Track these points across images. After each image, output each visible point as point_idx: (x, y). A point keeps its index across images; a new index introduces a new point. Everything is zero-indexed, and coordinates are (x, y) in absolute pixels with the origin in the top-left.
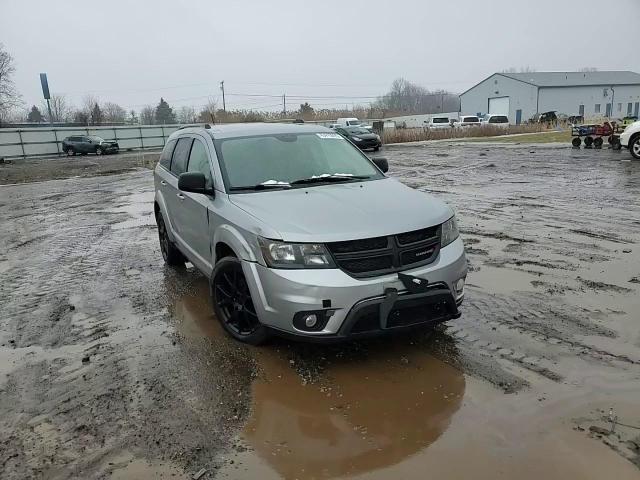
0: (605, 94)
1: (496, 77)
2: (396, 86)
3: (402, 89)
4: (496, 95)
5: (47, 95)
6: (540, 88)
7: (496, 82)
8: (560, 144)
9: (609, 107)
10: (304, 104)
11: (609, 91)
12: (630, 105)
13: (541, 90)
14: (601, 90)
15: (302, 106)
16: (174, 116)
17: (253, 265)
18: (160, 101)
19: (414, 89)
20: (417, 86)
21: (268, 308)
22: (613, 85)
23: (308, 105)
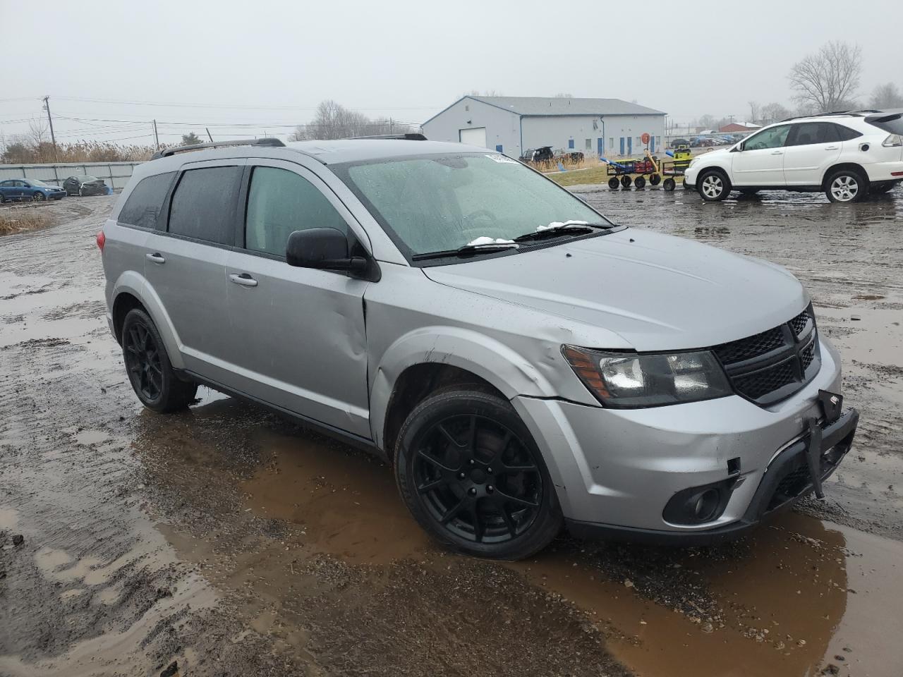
0: (595, 127)
1: (468, 101)
2: (324, 110)
3: (333, 115)
4: (468, 126)
6: (522, 117)
7: (467, 109)
8: (593, 187)
9: (600, 141)
10: (188, 134)
11: (599, 124)
12: (622, 140)
13: (523, 120)
14: (590, 122)
15: (185, 138)
17: (552, 405)
19: (349, 116)
20: (353, 112)
21: (596, 490)
22: (602, 116)
23: (195, 136)
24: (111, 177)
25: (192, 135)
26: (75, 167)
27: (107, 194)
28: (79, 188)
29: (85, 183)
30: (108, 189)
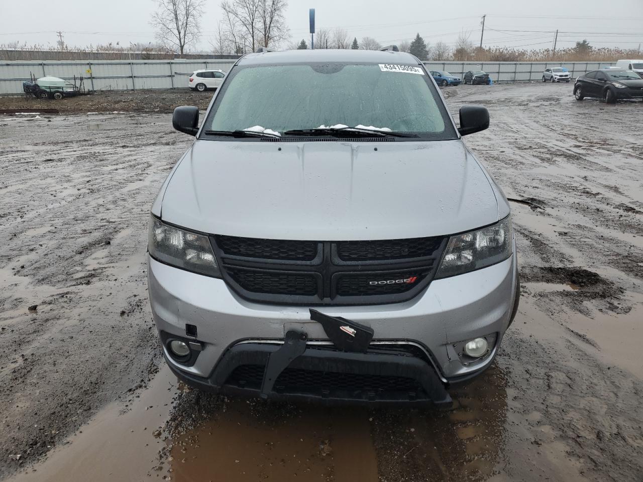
5: (312, 30)
10: (581, 42)
15: (578, 44)
16: (427, 53)
18: (415, 37)
23: (587, 43)
24: (498, 73)
25: (585, 42)
26: (476, 64)
27: (488, 84)
28: (472, 79)
29: (476, 75)
30: (490, 81)
